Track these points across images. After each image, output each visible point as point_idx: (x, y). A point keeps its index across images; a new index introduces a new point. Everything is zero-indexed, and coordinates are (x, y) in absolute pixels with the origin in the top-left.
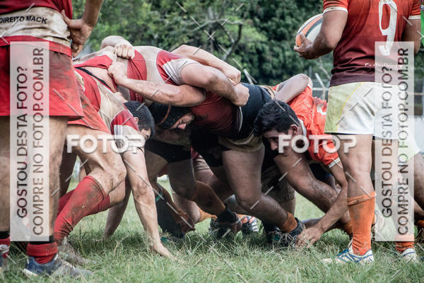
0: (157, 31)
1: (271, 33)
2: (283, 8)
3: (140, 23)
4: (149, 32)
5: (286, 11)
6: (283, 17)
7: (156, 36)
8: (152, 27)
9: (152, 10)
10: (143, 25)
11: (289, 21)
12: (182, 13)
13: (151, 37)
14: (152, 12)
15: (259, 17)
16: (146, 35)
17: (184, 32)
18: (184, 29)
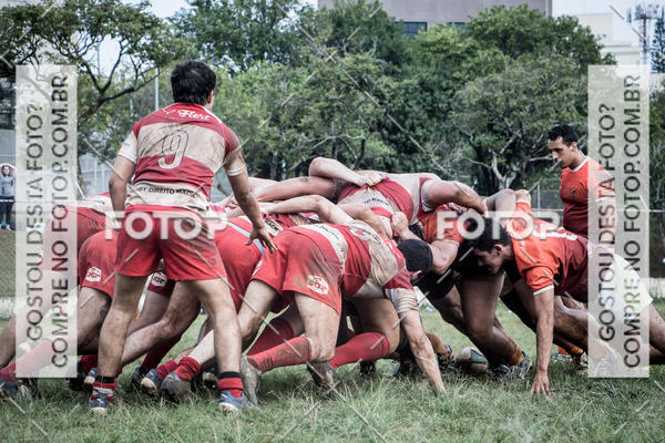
0: (276, 148)
1: (400, 145)
2: (412, 118)
3: (258, 140)
4: (268, 149)
5: (416, 122)
6: (412, 128)
7: (276, 154)
8: (271, 145)
9: (270, 126)
10: (262, 142)
11: (419, 132)
12: (300, 130)
13: (271, 154)
14: (270, 129)
15: (387, 129)
16: (266, 153)
17: (302, 150)
18: (302, 147)
